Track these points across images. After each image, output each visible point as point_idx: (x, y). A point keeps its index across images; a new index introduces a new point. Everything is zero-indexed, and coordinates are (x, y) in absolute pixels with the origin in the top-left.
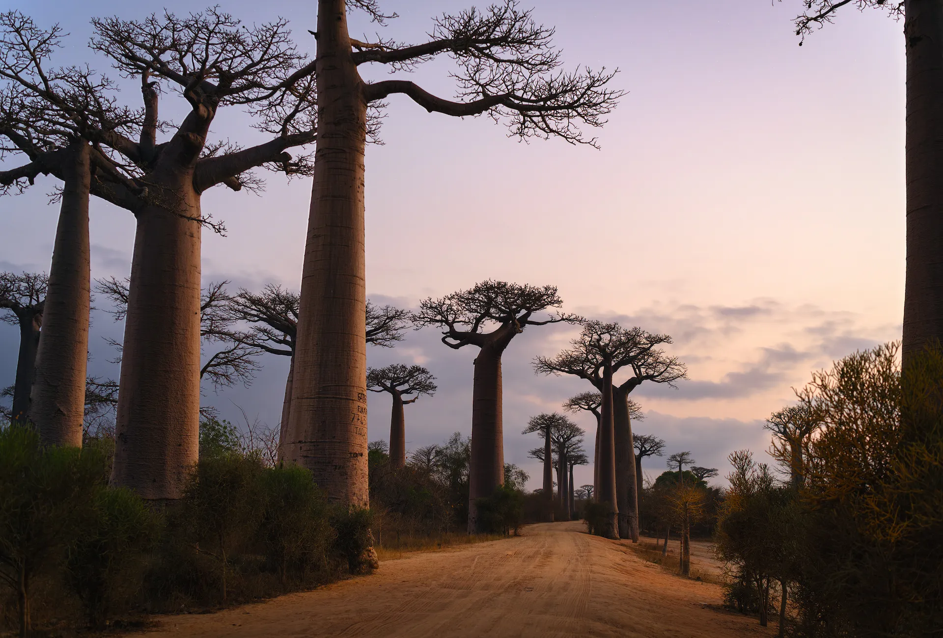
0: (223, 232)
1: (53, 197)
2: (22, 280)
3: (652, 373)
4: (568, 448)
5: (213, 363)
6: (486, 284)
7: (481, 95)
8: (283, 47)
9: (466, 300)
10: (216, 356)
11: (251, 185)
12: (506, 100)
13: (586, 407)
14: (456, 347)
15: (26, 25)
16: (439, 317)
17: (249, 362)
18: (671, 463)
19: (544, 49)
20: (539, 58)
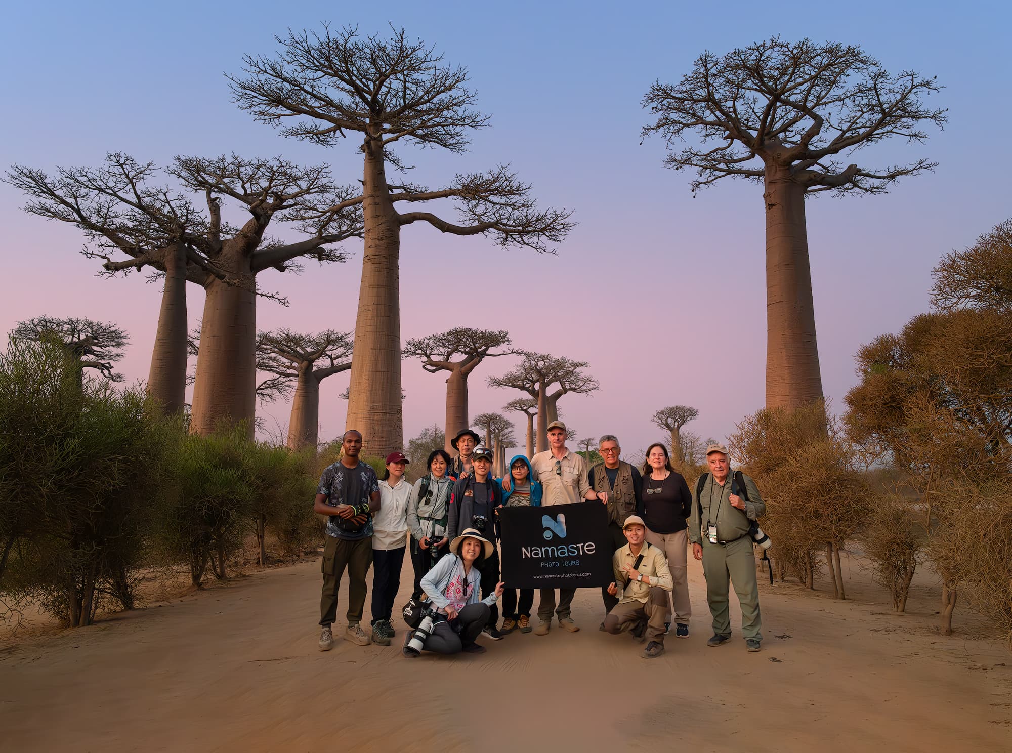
0: (287, 304)
1: (150, 279)
2: (66, 323)
3: (574, 386)
4: (503, 436)
5: (262, 387)
6: (457, 330)
7: (477, 222)
8: (324, 181)
9: (439, 340)
10: (265, 383)
11: (293, 268)
12: (496, 225)
13: (520, 409)
14: (433, 371)
15: (128, 162)
16: (419, 351)
17: (289, 386)
18: (580, 446)
19: (524, 197)
20: (522, 202)
